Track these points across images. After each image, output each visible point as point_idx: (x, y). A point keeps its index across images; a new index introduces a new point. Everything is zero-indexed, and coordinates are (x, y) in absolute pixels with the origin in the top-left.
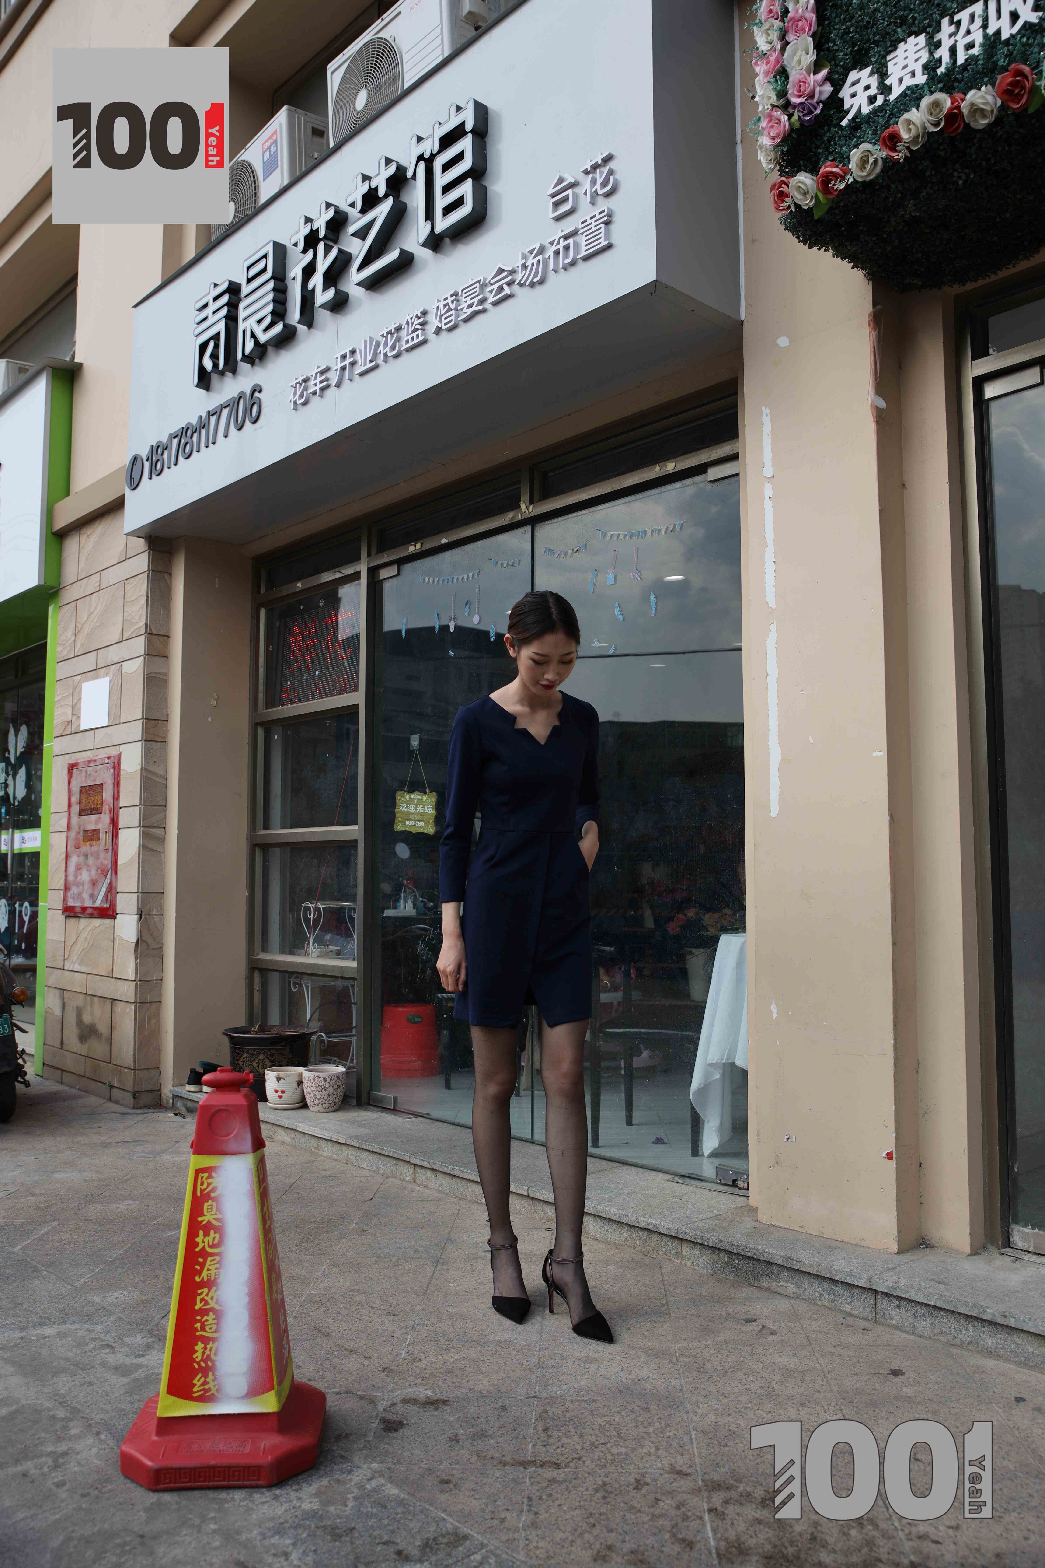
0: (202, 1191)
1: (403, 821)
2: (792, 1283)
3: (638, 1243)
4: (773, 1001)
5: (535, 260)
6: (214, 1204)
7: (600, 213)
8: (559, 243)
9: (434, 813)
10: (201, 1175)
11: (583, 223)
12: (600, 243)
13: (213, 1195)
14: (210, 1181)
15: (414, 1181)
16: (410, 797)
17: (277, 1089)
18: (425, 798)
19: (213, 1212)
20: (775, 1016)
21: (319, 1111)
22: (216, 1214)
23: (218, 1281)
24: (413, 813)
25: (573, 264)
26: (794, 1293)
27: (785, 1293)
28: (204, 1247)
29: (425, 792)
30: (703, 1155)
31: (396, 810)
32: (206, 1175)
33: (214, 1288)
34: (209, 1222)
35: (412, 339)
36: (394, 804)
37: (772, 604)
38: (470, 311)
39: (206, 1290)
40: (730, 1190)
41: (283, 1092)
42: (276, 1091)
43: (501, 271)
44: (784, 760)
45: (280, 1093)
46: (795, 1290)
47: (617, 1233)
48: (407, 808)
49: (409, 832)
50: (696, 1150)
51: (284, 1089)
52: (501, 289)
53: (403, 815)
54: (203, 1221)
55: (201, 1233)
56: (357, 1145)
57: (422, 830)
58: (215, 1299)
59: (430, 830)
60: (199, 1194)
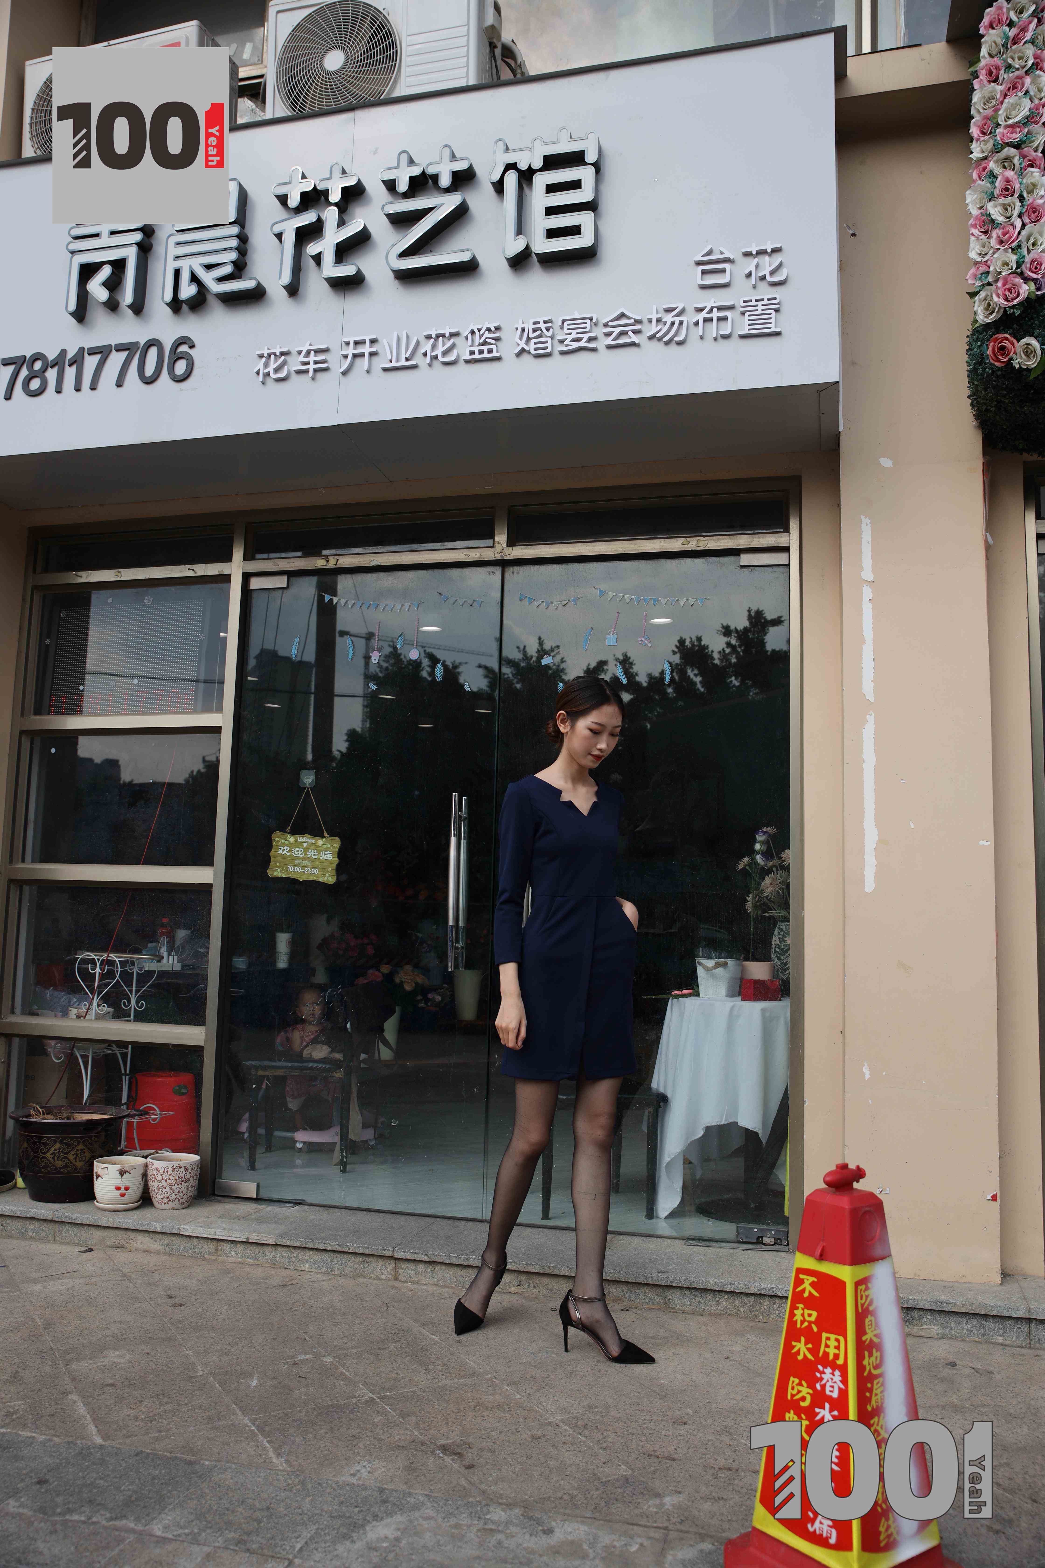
0: (862, 1305)
1: (283, 866)
2: (935, 1325)
3: (742, 1309)
4: (865, 1064)
5: (677, 320)
6: (873, 1319)
7: (769, 299)
8: (711, 311)
9: (336, 860)
10: (860, 1288)
11: (744, 302)
12: (770, 328)
13: (871, 1308)
14: (867, 1293)
15: (396, 1279)
16: (296, 840)
17: (120, 1185)
18: (320, 842)
19: (873, 1329)
20: (867, 1077)
21: (173, 1209)
22: (875, 1330)
23: (885, 1405)
24: (299, 858)
25: (726, 337)
26: (939, 1334)
27: (928, 1336)
28: (870, 1370)
29: (322, 836)
30: (658, 1217)
31: (272, 853)
32: (863, 1287)
33: (882, 1415)
34: (871, 1340)
35: (481, 352)
36: (269, 847)
37: (870, 697)
38: (576, 345)
39: (876, 1419)
40: (758, 1247)
41: (127, 1189)
42: (118, 1188)
43: (622, 315)
44: (882, 842)
45: (122, 1191)
46: (939, 1331)
47: (713, 1303)
48: (290, 851)
49: (294, 881)
50: (651, 1213)
51: (127, 1185)
52: (622, 334)
53: (283, 860)
54: (866, 1340)
55: (866, 1353)
56: (298, 1244)
57: (315, 878)
58: (884, 1427)
59: (329, 878)
60: (860, 1310)
